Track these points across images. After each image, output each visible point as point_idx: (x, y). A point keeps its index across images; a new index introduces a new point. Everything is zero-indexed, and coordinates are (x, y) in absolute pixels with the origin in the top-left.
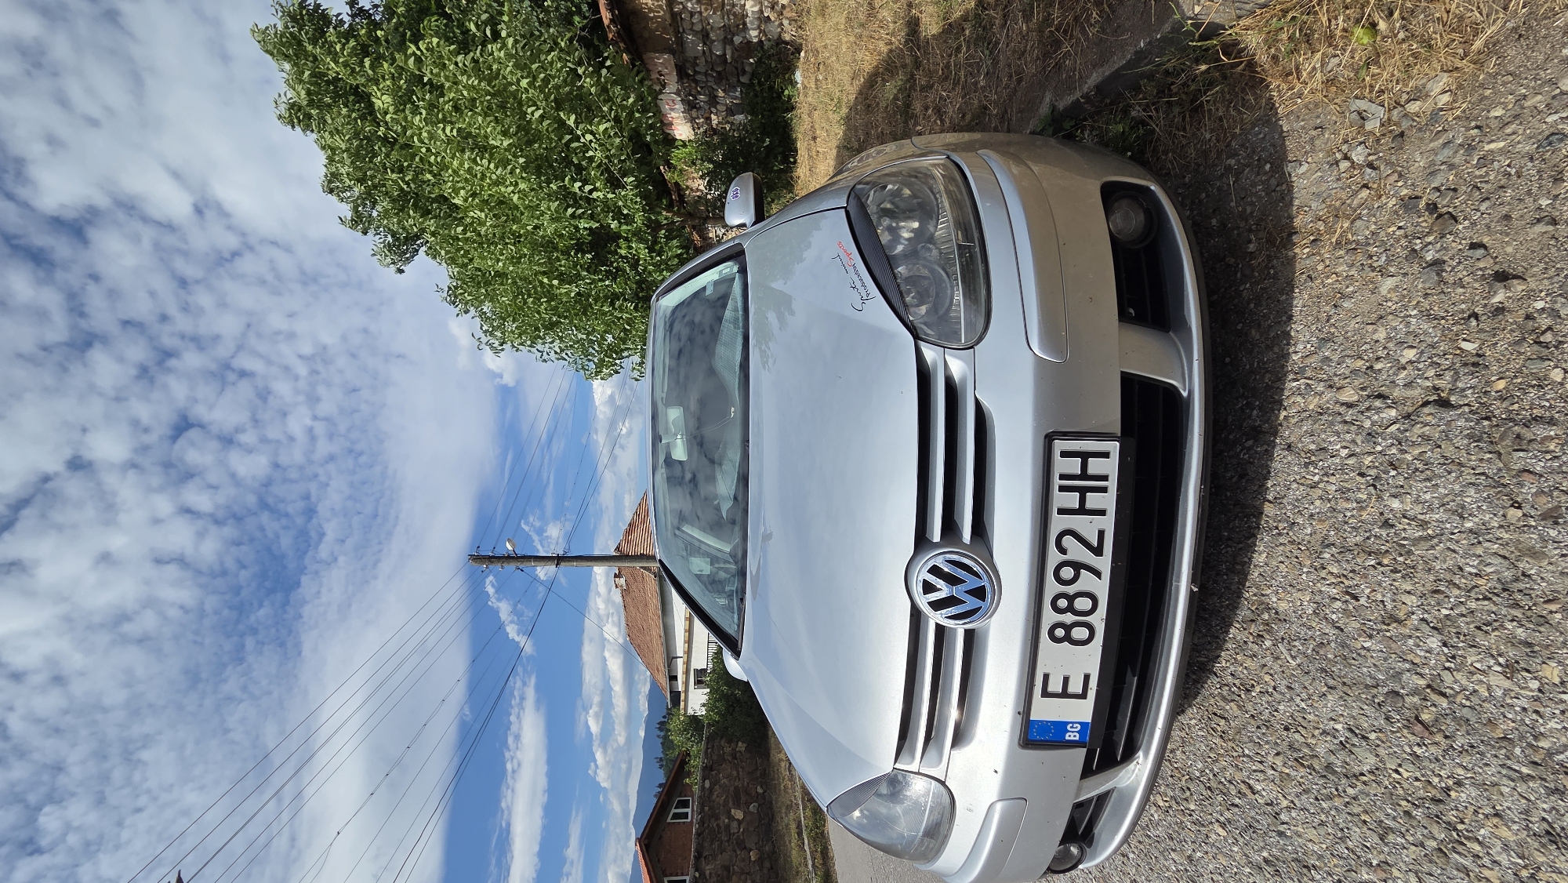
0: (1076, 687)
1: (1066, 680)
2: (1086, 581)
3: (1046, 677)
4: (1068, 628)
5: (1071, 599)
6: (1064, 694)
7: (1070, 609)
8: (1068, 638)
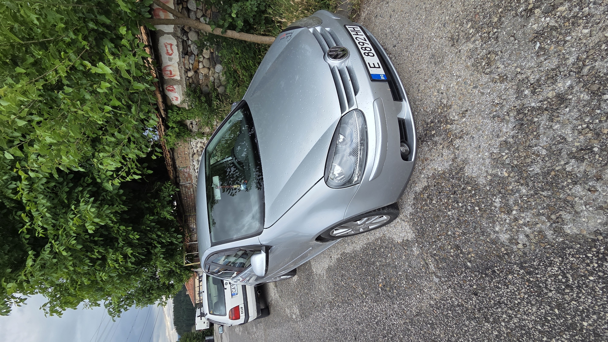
0: (377, 66)
1: (374, 64)
2: (366, 45)
3: (369, 63)
4: (368, 53)
5: (365, 48)
6: (375, 67)
7: (366, 50)
8: (368, 55)
